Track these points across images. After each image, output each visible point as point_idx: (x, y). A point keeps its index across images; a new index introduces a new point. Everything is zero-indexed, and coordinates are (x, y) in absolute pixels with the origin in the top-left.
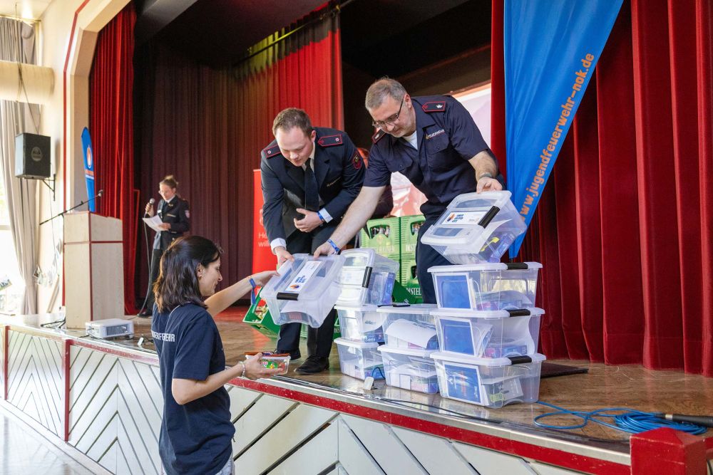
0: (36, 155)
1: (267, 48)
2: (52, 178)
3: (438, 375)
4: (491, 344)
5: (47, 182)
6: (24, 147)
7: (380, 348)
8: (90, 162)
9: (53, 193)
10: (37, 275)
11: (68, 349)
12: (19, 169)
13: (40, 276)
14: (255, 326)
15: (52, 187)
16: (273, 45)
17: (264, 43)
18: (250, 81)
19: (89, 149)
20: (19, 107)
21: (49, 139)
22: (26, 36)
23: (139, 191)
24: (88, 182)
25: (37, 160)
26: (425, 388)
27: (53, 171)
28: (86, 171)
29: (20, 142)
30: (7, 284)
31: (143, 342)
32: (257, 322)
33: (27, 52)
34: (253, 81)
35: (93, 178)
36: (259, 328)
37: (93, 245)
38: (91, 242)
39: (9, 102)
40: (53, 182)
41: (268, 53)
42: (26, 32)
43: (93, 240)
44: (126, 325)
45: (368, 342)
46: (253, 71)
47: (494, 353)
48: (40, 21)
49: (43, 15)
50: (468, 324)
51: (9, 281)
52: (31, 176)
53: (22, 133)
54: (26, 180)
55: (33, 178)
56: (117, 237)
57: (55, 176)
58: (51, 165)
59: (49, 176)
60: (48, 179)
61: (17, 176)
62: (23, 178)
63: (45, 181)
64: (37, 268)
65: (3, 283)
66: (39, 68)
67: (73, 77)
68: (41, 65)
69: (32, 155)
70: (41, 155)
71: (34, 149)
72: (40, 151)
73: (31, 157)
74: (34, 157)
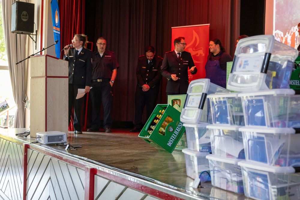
2: (35, 33)
3: (243, 179)
4: (281, 156)
5: (32, 36)
6: (16, 11)
7: (208, 157)
8: (57, 21)
9: (35, 44)
10: (25, 101)
11: (26, 151)
12: (13, 27)
13: (27, 103)
14: (147, 140)
15: (35, 39)
19: (57, 12)
21: (33, 5)
23: (92, 43)
24: (55, 36)
25: (25, 20)
26: (235, 189)
27: (35, 28)
28: (54, 28)
29: (14, 7)
30: (6, 107)
31: (69, 147)
32: (148, 137)
35: (59, 33)
36: (150, 142)
37: (48, 78)
38: (47, 77)
40: (35, 36)
43: (48, 75)
44: (62, 136)
45: (201, 152)
47: (283, 163)
50: (263, 138)
51: (7, 104)
52: (21, 32)
53: (17, 2)
54: (19, 34)
55: (22, 33)
56: (65, 74)
57: (37, 32)
58: (34, 24)
59: (33, 32)
60: (32, 34)
61: (13, 31)
62: (17, 33)
63: (31, 35)
64: (25, 96)
65: (3, 105)
69: (22, 17)
70: (27, 17)
71: (23, 12)
72: (27, 14)
73: (21, 18)
74: (23, 18)
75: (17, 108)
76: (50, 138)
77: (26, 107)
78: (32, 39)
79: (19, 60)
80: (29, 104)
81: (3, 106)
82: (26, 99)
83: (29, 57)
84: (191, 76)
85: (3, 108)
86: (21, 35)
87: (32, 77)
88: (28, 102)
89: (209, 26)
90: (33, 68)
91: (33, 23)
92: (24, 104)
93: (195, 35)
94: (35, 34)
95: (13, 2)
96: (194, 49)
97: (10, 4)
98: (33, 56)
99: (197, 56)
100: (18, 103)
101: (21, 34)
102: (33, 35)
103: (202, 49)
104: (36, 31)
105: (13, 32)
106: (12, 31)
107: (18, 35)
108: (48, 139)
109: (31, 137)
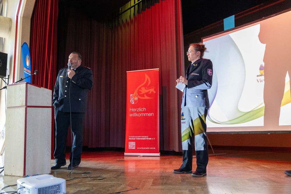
1: (130, 8)
16: (134, 6)
17: (128, 5)
18: (119, 29)
19: (28, 57)
24: (25, 76)
28: (25, 69)
34: (121, 29)
35: (30, 75)
38: (27, 107)
41: (130, 11)
43: (28, 105)
44: (59, 185)
46: (121, 22)
56: (48, 103)
57: (9, 76)
58: (7, 69)
59: (5, 76)
60: (5, 77)
63: (3, 79)
66: (4, 17)
67: (22, 18)
68: (5, 16)
70: (1, 63)
72: (1, 61)
76: (41, 191)
78: (5, 81)
84: (145, 109)
87: (8, 108)
89: (158, 70)
93: (147, 77)
94: (8, 78)
96: (146, 88)
99: (149, 93)
102: (5, 78)
103: (153, 88)
108: (39, 192)
109: (5, 175)
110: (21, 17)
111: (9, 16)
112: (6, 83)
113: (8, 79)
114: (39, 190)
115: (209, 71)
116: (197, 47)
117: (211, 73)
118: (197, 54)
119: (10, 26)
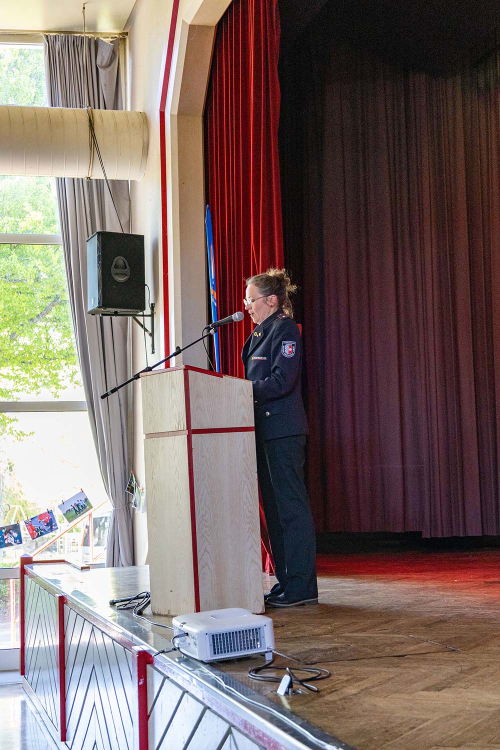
0: (119, 271)
2: (148, 311)
5: (140, 319)
6: (99, 257)
8: (213, 273)
9: (149, 338)
10: (132, 490)
11: (142, 672)
12: (93, 300)
13: (136, 493)
15: (148, 326)
20: (94, 187)
21: (140, 239)
22: (104, 63)
25: (121, 279)
27: (149, 298)
29: (93, 249)
30: (84, 507)
31: (290, 685)
33: (106, 92)
35: (216, 304)
37: (194, 436)
38: (191, 432)
39: (78, 179)
40: (150, 318)
42: (104, 55)
43: (194, 427)
44: (257, 630)
48: (127, 34)
49: (130, 21)
51: (86, 500)
52: (114, 310)
53: (97, 233)
54: (109, 317)
55: (116, 314)
56: (244, 419)
57: (153, 307)
58: (146, 287)
59: (143, 308)
60: (141, 313)
61: (91, 311)
62: (102, 315)
63: (138, 318)
64: (132, 477)
65: (77, 503)
66: (126, 115)
67: (176, 118)
68: (129, 109)
69: (113, 270)
70: (128, 270)
71: (115, 260)
72: (127, 264)
73: (111, 275)
74: (117, 274)
75: (112, 509)
76: (218, 641)
77: (135, 505)
78: (143, 326)
79: (112, 385)
80: (143, 498)
81: (78, 506)
82: (133, 484)
83: (137, 377)
85: (76, 511)
86: (114, 317)
87: (149, 436)
88: (139, 491)
90: (148, 406)
91: (143, 285)
92: (130, 497)
94: (150, 313)
95: (91, 236)
97: (82, 241)
98: (149, 373)
100: (114, 496)
101: (113, 315)
102: (143, 316)
104: (152, 304)
105: (93, 313)
106: (89, 309)
107: (106, 319)
108: (214, 643)
109: (154, 614)
110: (171, 115)
111: (139, 109)
112: (146, 330)
113: (152, 315)
114: (214, 639)
115: (287, 347)
116: (266, 285)
117: (290, 349)
118: (268, 302)
119: (145, 140)
